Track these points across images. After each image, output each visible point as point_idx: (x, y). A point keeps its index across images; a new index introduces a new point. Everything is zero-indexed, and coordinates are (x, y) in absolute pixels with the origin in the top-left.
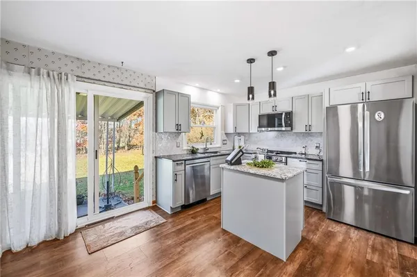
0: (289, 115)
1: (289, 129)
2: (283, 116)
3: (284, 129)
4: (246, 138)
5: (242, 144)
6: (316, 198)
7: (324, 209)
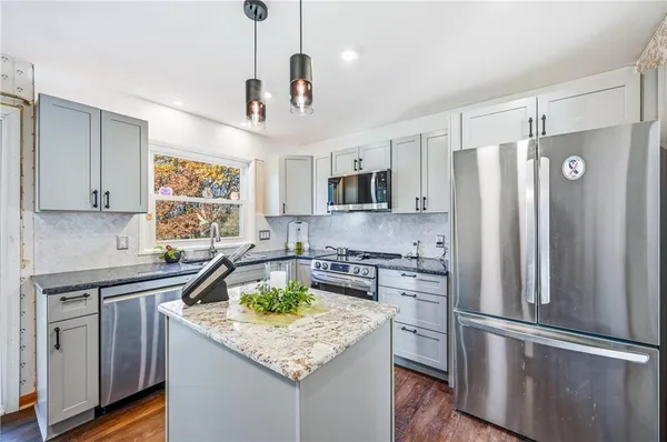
0: (385, 178)
1: (384, 206)
2: (373, 180)
3: (375, 206)
4: (312, 226)
5: (303, 238)
6: (435, 358)
7: (452, 381)
